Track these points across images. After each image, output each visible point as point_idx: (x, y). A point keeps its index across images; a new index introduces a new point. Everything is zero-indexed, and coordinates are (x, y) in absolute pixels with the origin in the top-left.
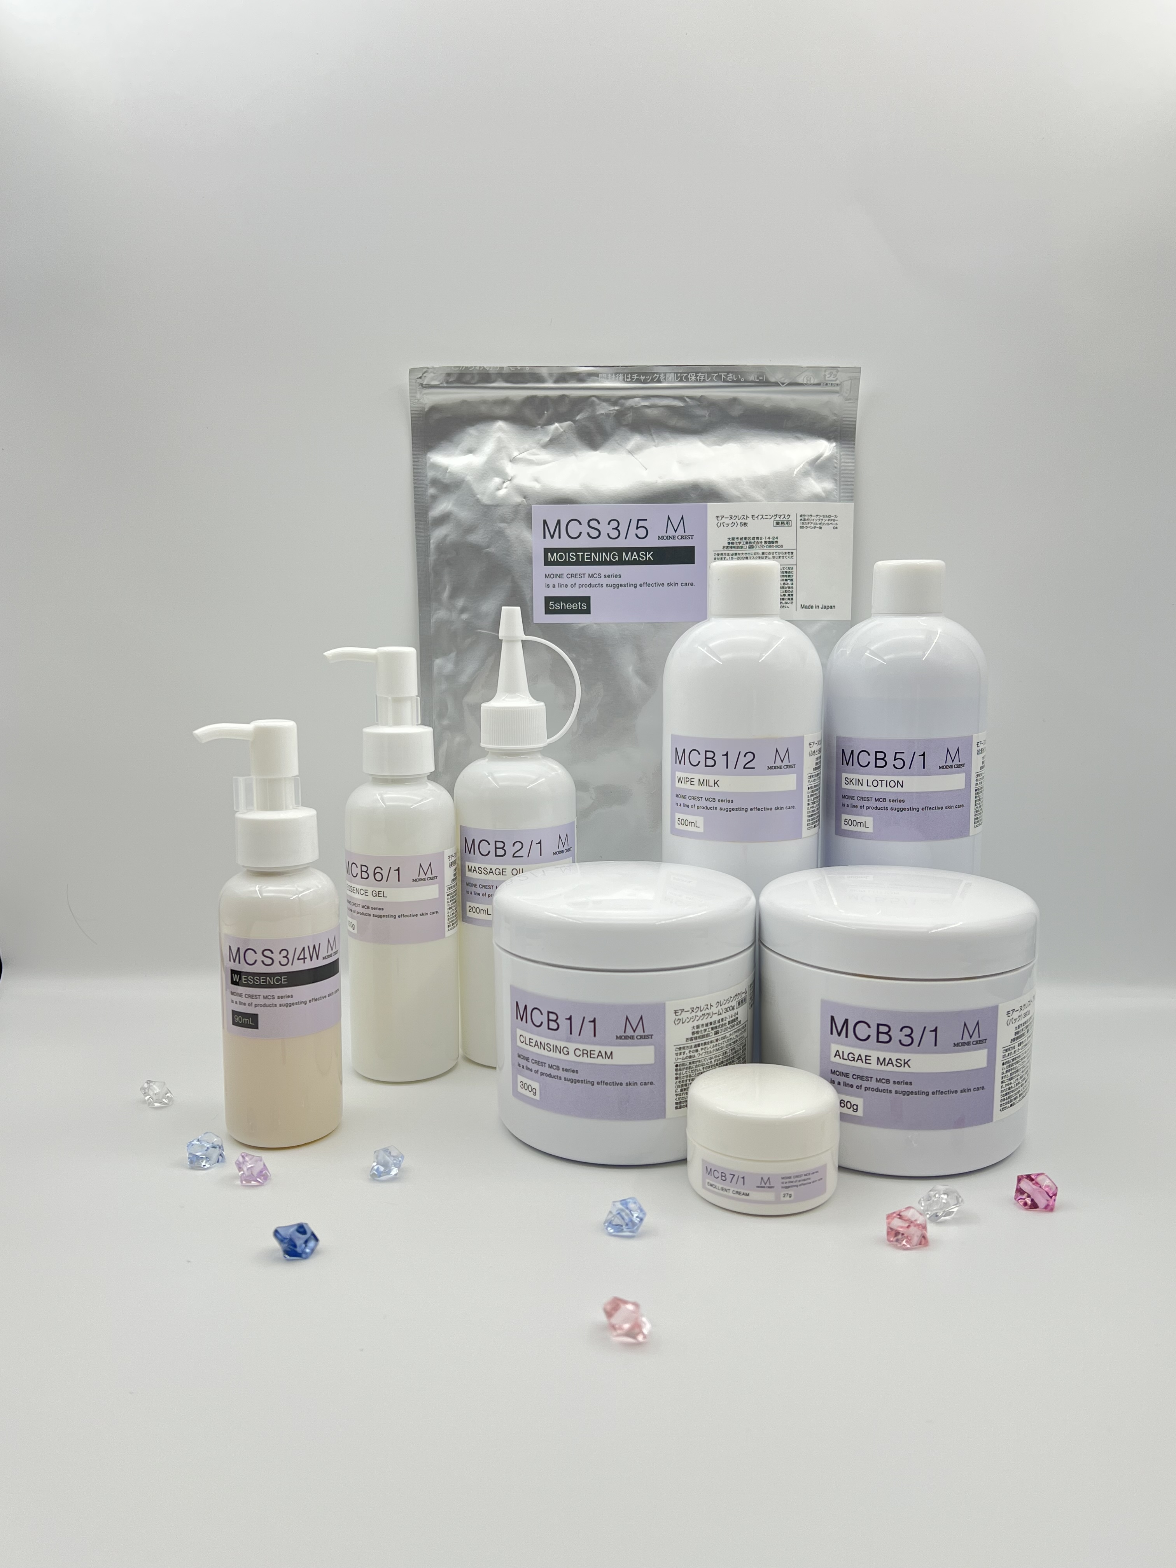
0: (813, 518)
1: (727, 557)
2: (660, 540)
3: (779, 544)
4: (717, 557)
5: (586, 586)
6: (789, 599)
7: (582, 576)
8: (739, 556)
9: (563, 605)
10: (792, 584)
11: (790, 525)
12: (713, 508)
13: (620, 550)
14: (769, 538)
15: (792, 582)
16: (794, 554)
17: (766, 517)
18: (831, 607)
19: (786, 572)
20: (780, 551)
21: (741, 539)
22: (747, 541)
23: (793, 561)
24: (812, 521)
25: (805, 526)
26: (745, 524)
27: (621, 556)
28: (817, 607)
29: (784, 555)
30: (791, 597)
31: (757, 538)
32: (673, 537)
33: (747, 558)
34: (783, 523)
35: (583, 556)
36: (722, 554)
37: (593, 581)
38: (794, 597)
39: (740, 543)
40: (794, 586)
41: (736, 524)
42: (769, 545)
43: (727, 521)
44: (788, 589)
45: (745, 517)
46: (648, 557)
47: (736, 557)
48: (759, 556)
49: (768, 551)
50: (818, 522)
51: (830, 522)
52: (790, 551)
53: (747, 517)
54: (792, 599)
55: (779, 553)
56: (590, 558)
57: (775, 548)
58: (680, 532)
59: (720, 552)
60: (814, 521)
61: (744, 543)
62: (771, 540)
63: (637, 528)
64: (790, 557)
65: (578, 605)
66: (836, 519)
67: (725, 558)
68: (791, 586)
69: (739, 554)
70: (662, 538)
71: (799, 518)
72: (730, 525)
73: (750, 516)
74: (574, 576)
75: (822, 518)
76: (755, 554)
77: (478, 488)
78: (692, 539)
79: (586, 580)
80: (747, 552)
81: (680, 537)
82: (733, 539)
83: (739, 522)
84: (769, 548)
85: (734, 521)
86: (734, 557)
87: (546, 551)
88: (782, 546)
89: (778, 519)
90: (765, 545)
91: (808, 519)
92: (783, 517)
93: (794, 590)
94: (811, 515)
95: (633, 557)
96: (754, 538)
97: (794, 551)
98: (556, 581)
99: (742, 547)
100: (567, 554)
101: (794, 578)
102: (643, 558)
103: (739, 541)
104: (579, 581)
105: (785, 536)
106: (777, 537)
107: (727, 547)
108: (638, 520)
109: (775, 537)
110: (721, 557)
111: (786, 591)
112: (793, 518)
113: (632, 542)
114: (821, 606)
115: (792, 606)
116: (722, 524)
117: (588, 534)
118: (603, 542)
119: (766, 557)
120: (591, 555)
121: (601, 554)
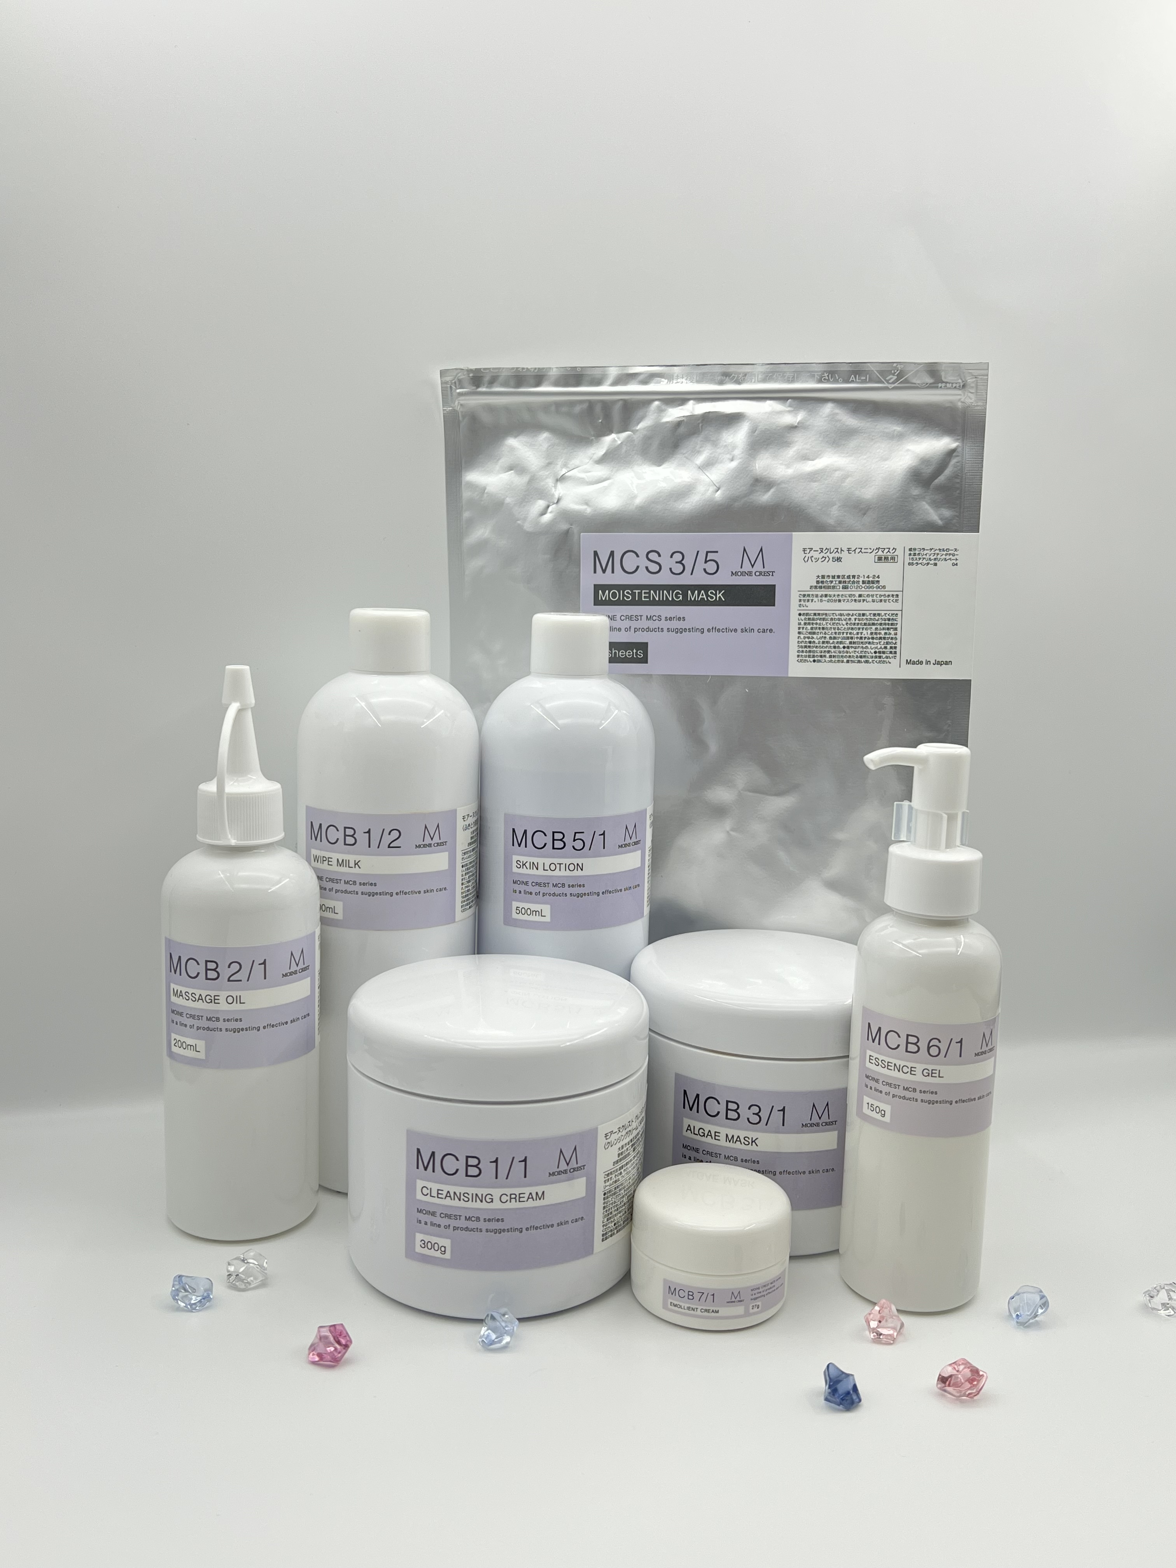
0: (925, 552)
1: (815, 599)
2: (734, 576)
3: (881, 584)
4: (802, 598)
5: (643, 630)
6: (891, 652)
7: (637, 618)
8: (830, 598)
9: (615, 653)
10: (896, 634)
11: (896, 561)
12: (801, 539)
13: (685, 588)
14: (868, 577)
15: (896, 632)
16: (900, 597)
17: (866, 551)
18: (947, 663)
19: (889, 620)
20: (883, 593)
21: (833, 577)
22: (841, 579)
23: (897, 606)
24: (924, 556)
25: (915, 562)
26: (839, 559)
27: (685, 595)
28: (928, 662)
29: (887, 598)
30: (893, 650)
31: (854, 577)
32: (750, 574)
33: (840, 601)
34: (886, 558)
35: (640, 593)
36: (809, 595)
37: (652, 624)
38: (898, 650)
39: (832, 582)
40: (898, 636)
41: (827, 559)
42: (868, 585)
43: (816, 555)
44: (890, 641)
45: (839, 551)
46: (718, 596)
47: (826, 599)
48: (855, 598)
49: (867, 593)
50: (932, 558)
51: (948, 557)
52: (895, 593)
53: (841, 550)
54: (895, 653)
55: (881, 596)
56: (649, 597)
57: (875, 589)
58: (758, 567)
59: (806, 593)
60: (928, 556)
61: (837, 582)
62: (871, 579)
63: (706, 562)
64: (894, 601)
65: (633, 653)
66: (956, 553)
67: (812, 600)
68: (894, 636)
69: (830, 596)
70: (736, 574)
71: (907, 552)
72: (820, 560)
73: (845, 549)
74: (630, 618)
75: (937, 552)
76: (850, 596)
77: (518, 513)
78: (772, 575)
79: (644, 624)
80: (840, 593)
81: (758, 574)
82: (823, 577)
83: (831, 556)
84: (867, 590)
85: (825, 555)
86: (824, 598)
87: (597, 588)
88: (884, 587)
89: (880, 553)
90: (863, 585)
91: (919, 554)
92: (887, 550)
93: (898, 641)
94: (924, 549)
95: (700, 597)
96: (849, 577)
97: (900, 594)
99: (834, 587)
100: (621, 591)
101: (899, 626)
102: (712, 598)
103: (831, 579)
104: (634, 624)
105: (889, 575)
106: (879, 576)
107: (816, 587)
108: (707, 552)
109: (877, 576)
110: (808, 598)
111: (887, 643)
112: (900, 552)
113: (700, 578)
114: (933, 661)
115: (895, 662)
116: (810, 558)
117: (647, 568)
118: (664, 578)
119: (864, 600)
120: (649, 593)
121: (661, 592)
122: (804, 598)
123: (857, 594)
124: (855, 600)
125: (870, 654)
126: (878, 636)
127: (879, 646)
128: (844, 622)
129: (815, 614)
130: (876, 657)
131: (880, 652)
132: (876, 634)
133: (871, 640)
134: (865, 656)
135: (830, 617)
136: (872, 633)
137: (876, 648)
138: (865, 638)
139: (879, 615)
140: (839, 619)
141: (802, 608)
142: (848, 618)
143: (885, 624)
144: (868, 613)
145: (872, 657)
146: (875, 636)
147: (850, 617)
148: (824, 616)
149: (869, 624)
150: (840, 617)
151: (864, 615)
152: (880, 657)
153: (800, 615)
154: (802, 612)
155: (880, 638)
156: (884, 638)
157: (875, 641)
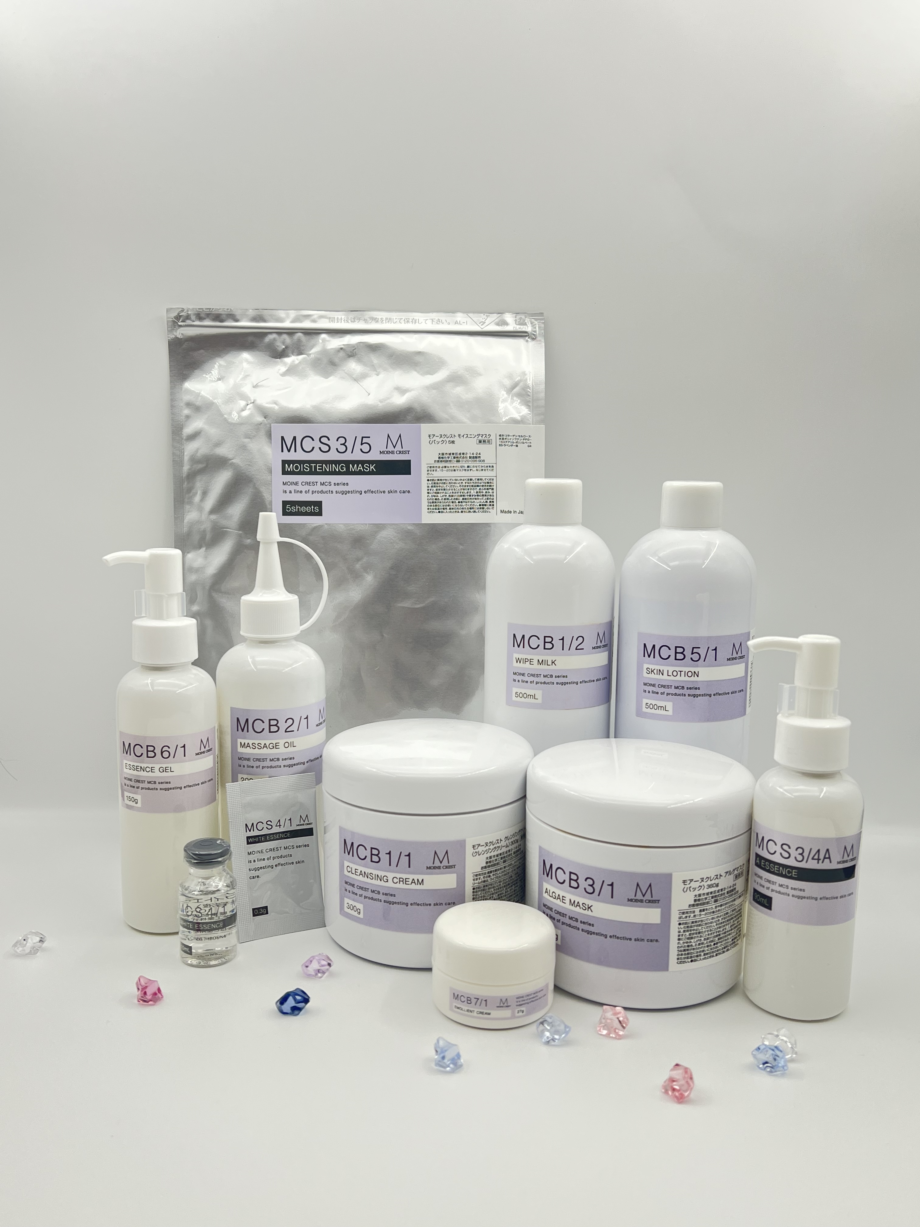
0: (510, 437)
1: (438, 469)
2: (382, 454)
3: (482, 459)
4: (429, 469)
5: (318, 492)
6: (490, 505)
7: (314, 483)
8: (448, 469)
9: (298, 508)
10: (493, 493)
11: (491, 443)
12: (426, 428)
13: (347, 463)
14: (473, 454)
15: (493, 491)
16: (495, 467)
17: (471, 436)
19: (488, 483)
20: (483, 465)
21: (450, 454)
22: (455, 456)
23: (493, 474)
24: (509, 440)
25: (503, 444)
26: (453, 442)
27: (348, 468)
28: (515, 512)
29: (486, 468)
30: (492, 504)
31: (463, 454)
32: (393, 452)
33: (455, 470)
34: (484, 441)
35: (315, 467)
36: (433, 467)
37: (324, 488)
38: (495, 503)
40: (495, 494)
41: (445, 442)
42: (473, 459)
43: (438, 439)
44: (489, 497)
46: (371, 468)
47: (446, 469)
49: (473, 465)
50: (515, 441)
51: (525, 441)
52: (491, 465)
53: (454, 436)
55: (482, 466)
56: (322, 469)
57: (478, 462)
58: (398, 448)
59: (432, 465)
60: (511, 440)
61: (452, 458)
62: (475, 455)
63: (362, 444)
64: (491, 470)
65: (311, 508)
66: (530, 438)
67: (436, 470)
69: (448, 467)
70: (383, 452)
71: (498, 437)
72: (440, 443)
73: (457, 435)
74: (308, 484)
75: (518, 437)
76: (461, 467)
77: (224, 409)
78: (408, 453)
79: (319, 488)
80: (455, 465)
81: (398, 452)
82: (443, 454)
83: (448, 440)
84: (473, 463)
85: (444, 440)
86: (444, 469)
87: (284, 462)
88: (484, 461)
89: (480, 438)
90: (470, 460)
91: (506, 439)
92: (484, 436)
93: (495, 497)
94: (509, 435)
95: (359, 468)
96: (460, 454)
97: (494, 465)
98: (292, 488)
99: (450, 461)
100: (302, 465)
101: (495, 487)
102: (367, 469)
103: (448, 456)
104: (312, 488)
105: (487, 452)
107: (438, 461)
108: (363, 438)
109: (479, 453)
110: (433, 469)
111: (487, 499)
112: (493, 437)
113: (358, 456)
114: (518, 511)
115: (493, 511)
116: (433, 441)
117: (320, 448)
118: (333, 456)
119: (471, 470)
120: (322, 466)
121: (331, 465)
122: (431, 469)
123: (466, 465)
124: (465, 470)
125: (477, 507)
126: (481, 494)
127: (482, 501)
128: (458, 485)
129: (438, 480)
130: (480, 508)
131: (483, 505)
132: (480, 492)
133: (476, 497)
134: (473, 508)
135: (449, 482)
136: (477, 492)
138: (473, 495)
139: (481, 479)
140: (455, 483)
141: (429, 476)
142: (461, 482)
143: (485, 486)
144: (474, 478)
145: (478, 509)
146: (479, 494)
148: (445, 481)
149: (475, 486)
150: (455, 481)
151: (471, 480)
152: (483, 508)
153: (428, 480)
155: (483, 495)
156: (486, 495)
157: (479, 497)
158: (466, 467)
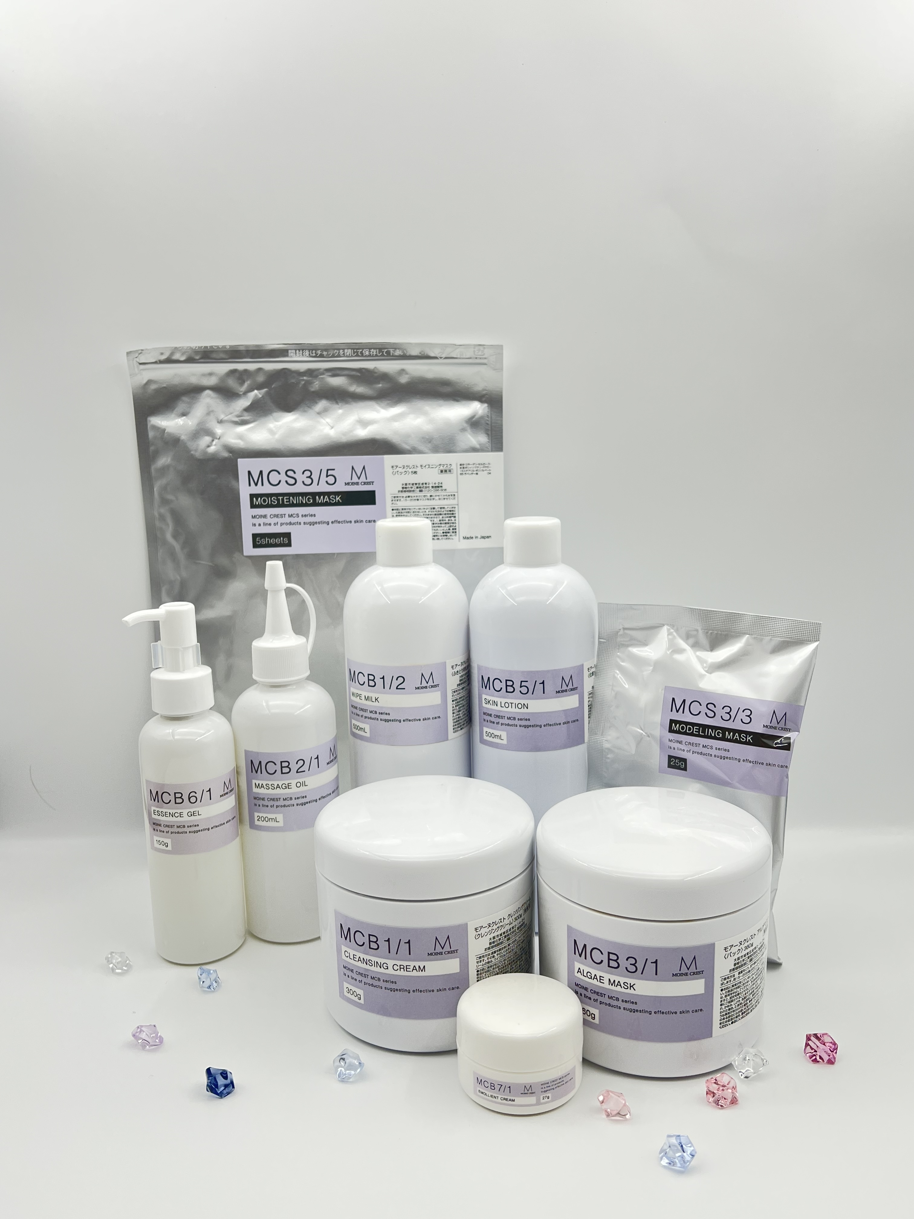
0: (470, 466)
1: (402, 499)
2: (347, 486)
3: (444, 488)
4: (394, 499)
5: (287, 524)
6: (453, 532)
7: (282, 516)
9: (268, 541)
10: (455, 520)
11: (452, 472)
12: (389, 459)
13: (314, 495)
14: (435, 484)
15: (455, 519)
16: (456, 496)
17: (432, 467)
18: (488, 537)
19: (450, 511)
20: (445, 494)
21: (413, 484)
22: (417, 486)
23: (454, 502)
24: (470, 469)
25: (464, 473)
26: (415, 472)
27: (314, 499)
28: (476, 537)
29: (448, 497)
30: (454, 531)
31: (426, 484)
32: (357, 484)
33: (418, 500)
34: (446, 471)
35: (283, 500)
36: (397, 497)
37: (293, 520)
38: (457, 531)
39: (412, 487)
40: (457, 522)
41: (408, 473)
42: (435, 489)
43: (400, 470)
44: (452, 525)
45: (415, 467)
46: (337, 499)
48: (428, 498)
49: (435, 494)
51: (484, 469)
52: (453, 494)
53: (417, 466)
54: (456, 532)
56: (289, 501)
57: (440, 491)
58: (363, 479)
59: (396, 496)
60: (472, 469)
61: (416, 488)
62: (437, 485)
63: (327, 476)
64: (453, 499)
65: (281, 540)
66: (489, 466)
67: (400, 500)
68: (454, 522)
69: (412, 497)
70: (348, 484)
71: (459, 467)
72: (403, 474)
73: (419, 466)
74: (276, 516)
75: (478, 466)
76: (424, 496)
77: (192, 445)
78: (373, 484)
79: (287, 520)
80: (418, 495)
81: (363, 483)
82: (406, 484)
83: (410, 470)
84: (435, 492)
85: (406, 470)
86: (408, 499)
87: (252, 496)
88: (445, 490)
89: (441, 468)
90: (433, 489)
91: (466, 467)
92: (445, 466)
93: (457, 525)
94: (469, 464)
95: (325, 500)
96: (423, 484)
97: (456, 494)
98: (262, 521)
99: (413, 491)
100: (270, 498)
101: (457, 515)
102: (333, 500)
104: (280, 520)
105: (448, 481)
106: (442, 483)
107: (402, 491)
108: (328, 470)
109: (440, 483)
110: (397, 499)
111: (450, 526)
112: (454, 467)
113: (324, 488)
114: (479, 537)
115: (456, 538)
116: (396, 472)
117: (286, 482)
118: (299, 488)
119: (433, 499)
120: (289, 499)
121: (298, 498)
122: (395, 499)
123: (429, 495)
124: (428, 499)
125: (440, 534)
126: (444, 522)
127: (445, 528)
128: (422, 514)
129: (403, 509)
130: (444, 536)
131: (446, 532)
132: (443, 520)
133: (440, 525)
134: (437, 536)
135: (413, 511)
136: (440, 520)
137: (444, 530)
138: (436, 523)
139: (444, 508)
140: (418, 512)
141: (394, 506)
142: (424, 511)
143: (448, 514)
144: (436, 507)
145: (441, 536)
146: (442, 522)
147: (425, 510)
148: (408, 511)
149: (438, 514)
150: (419, 511)
151: (434, 508)
152: (446, 536)
153: (393, 510)
154: (394, 508)
155: (446, 523)
156: (448, 523)
157: (442, 525)
158: (429, 496)
